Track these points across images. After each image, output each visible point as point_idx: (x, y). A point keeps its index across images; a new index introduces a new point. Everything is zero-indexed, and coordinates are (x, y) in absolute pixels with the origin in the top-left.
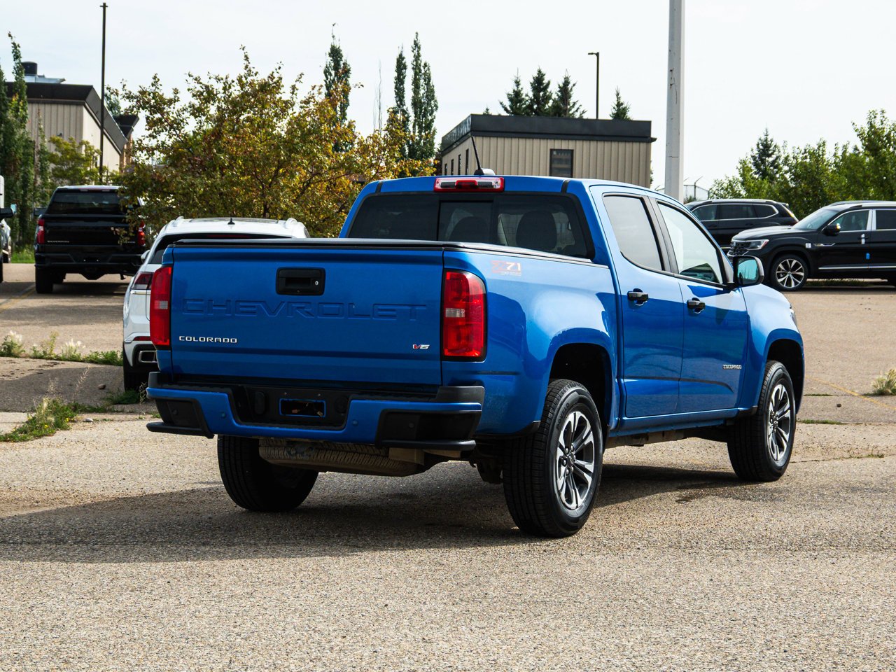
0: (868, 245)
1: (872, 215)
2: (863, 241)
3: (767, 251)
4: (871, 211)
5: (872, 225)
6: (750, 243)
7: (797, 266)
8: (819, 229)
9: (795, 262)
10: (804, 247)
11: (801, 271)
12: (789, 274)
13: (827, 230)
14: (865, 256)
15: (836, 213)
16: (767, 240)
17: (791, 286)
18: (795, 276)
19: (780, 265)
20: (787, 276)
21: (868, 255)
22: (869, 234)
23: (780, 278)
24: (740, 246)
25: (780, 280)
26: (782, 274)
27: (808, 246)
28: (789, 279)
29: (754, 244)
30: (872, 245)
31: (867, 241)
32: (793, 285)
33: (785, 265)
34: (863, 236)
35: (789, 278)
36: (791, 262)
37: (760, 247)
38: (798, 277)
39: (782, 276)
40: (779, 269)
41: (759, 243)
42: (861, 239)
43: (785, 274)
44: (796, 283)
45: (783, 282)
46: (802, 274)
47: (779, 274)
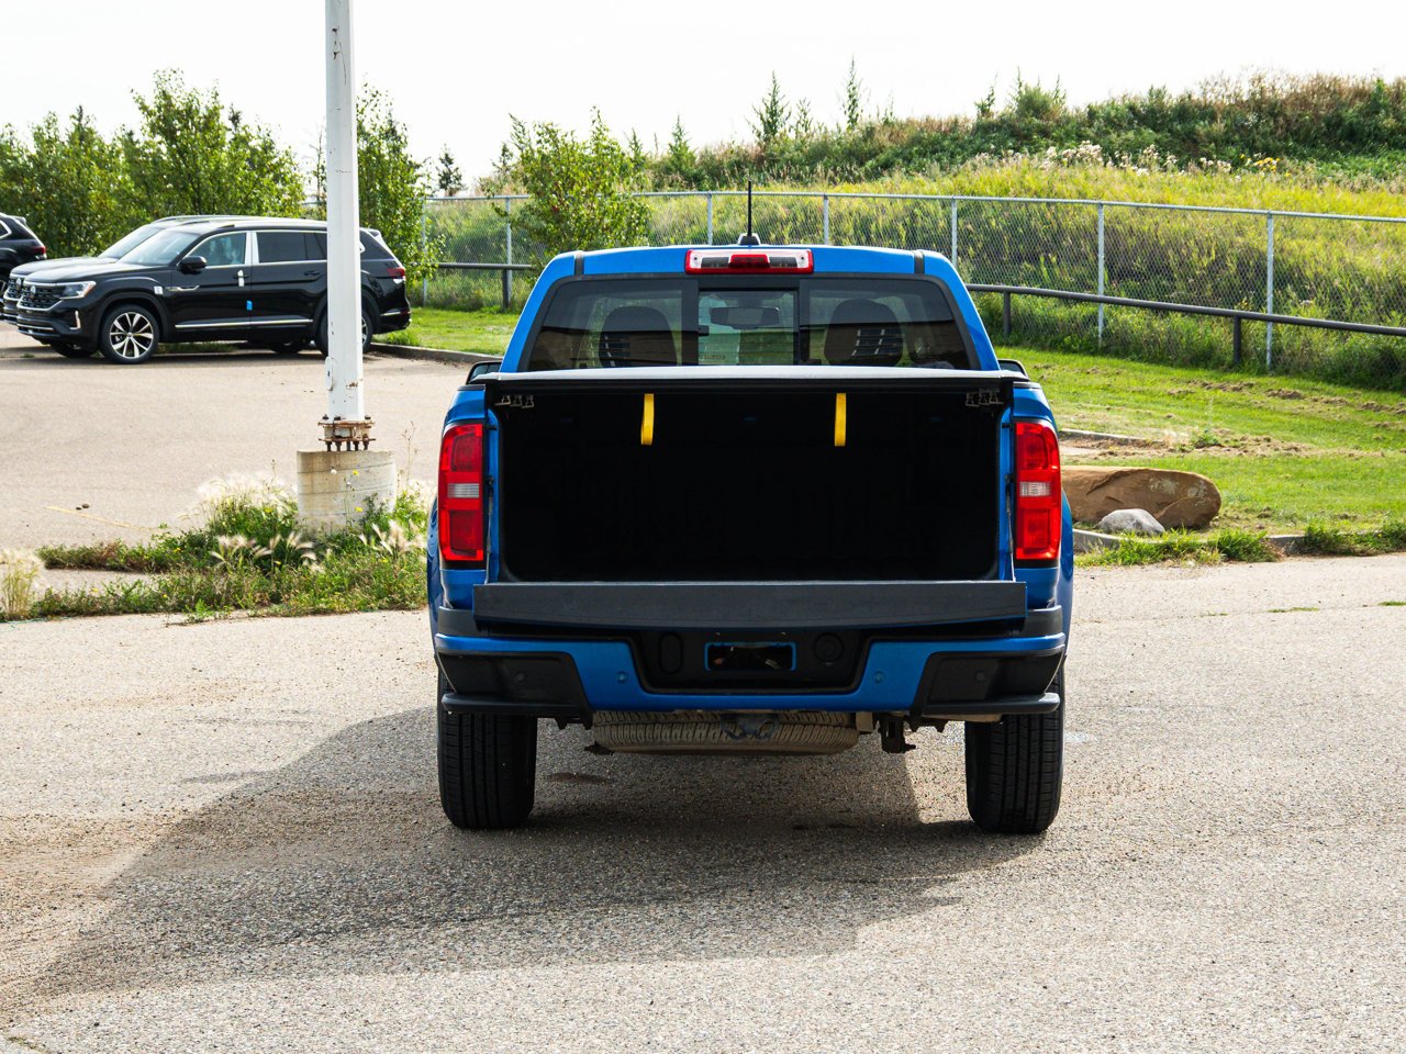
0: (248, 288)
1: (252, 241)
2: (241, 282)
3: (94, 299)
4: (249, 233)
5: (252, 257)
6: (64, 288)
7: (141, 323)
8: (172, 264)
9: (138, 316)
10: (152, 292)
11: (148, 330)
12: (130, 337)
13: (186, 267)
14: (246, 305)
15: (194, 238)
16: (93, 283)
17: (133, 355)
18: (140, 339)
19: (116, 323)
20: (126, 340)
21: (249, 303)
22: (249, 271)
23: (115, 343)
24: (45, 292)
25: (116, 347)
26: (119, 336)
27: (158, 290)
28: (130, 346)
29: (70, 290)
30: (255, 288)
31: (249, 281)
32: (137, 355)
33: (123, 321)
34: (241, 273)
35: (130, 342)
36: (132, 317)
37: (81, 294)
38: (144, 341)
39: (118, 339)
40: (115, 329)
41: (80, 288)
42: (237, 278)
43: (123, 337)
44: (141, 350)
45: (121, 350)
46: (150, 336)
47: (113, 337)
